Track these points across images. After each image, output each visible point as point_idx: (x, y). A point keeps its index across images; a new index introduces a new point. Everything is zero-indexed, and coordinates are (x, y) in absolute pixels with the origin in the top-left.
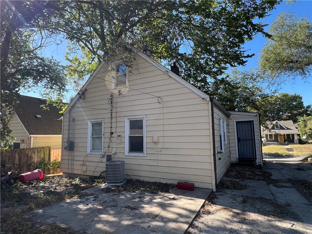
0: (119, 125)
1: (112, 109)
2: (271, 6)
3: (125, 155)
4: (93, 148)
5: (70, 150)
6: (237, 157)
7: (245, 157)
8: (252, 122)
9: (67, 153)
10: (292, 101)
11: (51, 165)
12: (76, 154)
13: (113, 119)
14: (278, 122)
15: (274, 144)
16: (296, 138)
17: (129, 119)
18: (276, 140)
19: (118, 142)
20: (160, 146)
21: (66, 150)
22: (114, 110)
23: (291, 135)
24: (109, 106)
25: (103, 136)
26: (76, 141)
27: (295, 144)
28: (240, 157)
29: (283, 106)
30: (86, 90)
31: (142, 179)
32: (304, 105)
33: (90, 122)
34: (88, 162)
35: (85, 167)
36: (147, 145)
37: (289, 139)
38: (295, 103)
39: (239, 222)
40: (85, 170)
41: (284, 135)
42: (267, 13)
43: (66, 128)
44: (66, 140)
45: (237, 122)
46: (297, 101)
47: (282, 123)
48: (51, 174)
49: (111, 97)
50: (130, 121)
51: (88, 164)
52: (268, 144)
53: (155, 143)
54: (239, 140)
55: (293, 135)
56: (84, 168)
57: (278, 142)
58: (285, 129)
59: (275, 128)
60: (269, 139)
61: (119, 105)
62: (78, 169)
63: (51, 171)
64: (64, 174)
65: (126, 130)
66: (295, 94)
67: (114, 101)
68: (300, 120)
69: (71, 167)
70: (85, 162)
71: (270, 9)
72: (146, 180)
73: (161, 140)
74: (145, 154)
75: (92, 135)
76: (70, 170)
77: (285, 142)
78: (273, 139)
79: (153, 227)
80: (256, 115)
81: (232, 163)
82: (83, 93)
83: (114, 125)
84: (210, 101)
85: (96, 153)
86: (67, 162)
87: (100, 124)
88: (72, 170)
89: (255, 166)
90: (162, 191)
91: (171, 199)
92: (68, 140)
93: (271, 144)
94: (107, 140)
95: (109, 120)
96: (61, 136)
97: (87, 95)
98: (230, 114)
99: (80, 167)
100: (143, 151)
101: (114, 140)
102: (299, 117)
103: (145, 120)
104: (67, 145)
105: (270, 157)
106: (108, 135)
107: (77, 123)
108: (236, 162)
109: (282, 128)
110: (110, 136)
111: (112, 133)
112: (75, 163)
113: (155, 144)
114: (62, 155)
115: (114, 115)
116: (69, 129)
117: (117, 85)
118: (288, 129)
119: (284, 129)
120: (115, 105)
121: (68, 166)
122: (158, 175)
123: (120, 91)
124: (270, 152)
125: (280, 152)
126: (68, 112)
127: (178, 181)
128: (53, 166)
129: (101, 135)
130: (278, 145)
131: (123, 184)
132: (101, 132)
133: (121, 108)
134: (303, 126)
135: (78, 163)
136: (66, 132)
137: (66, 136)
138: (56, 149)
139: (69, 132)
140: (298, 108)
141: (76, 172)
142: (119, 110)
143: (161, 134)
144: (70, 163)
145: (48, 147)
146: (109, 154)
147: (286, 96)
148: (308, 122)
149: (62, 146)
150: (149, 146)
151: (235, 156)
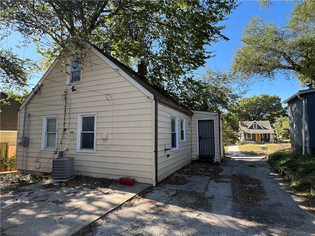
0: (72, 121)
1: (66, 105)
2: (228, 10)
3: (77, 151)
4: (48, 145)
5: (24, 146)
6: (198, 155)
7: (205, 155)
8: (212, 121)
9: (21, 149)
10: (272, 102)
11: (8, 162)
12: (31, 150)
13: (67, 115)
14: (256, 122)
15: (251, 143)
16: (271, 137)
17: (81, 116)
18: (254, 139)
19: (71, 138)
20: (108, 142)
21: (20, 146)
22: (68, 107)
23: (267, 134)
24: (63, 102)
25: (57, 132)
26: (31, 137)
27: (270, 143)
28: (201, 154)
29: (263, 106)
30: (42, 85)
31: (91, 175)
32: (282, 107)
33: (45, 118)
34: (42, 159)
35: (39, 163)
36: (97, 142)
37: (265, 139)
38: (275, 104)
39: (153, 214)
40: (38, 167)
41: (261, 134)
42: (225, 17)
43: (22, 123)
44: (21, 136)
45: (199, 121)
46: (276, 103)
47: (260, 123)
48: (8, 171)
49: (65, 93)
50: (83, 117)
51: (41, 160)
52: (246, 143)
53: (104, 139)
54: (200, 138)
55: (269, 134)
56: (38, 165)
57: (255, 141)
58: (262, 129)
59: (253, 128)
60: (247, 138)
61: (73, 101)
62: (32, 166)
63: (9, 168)
64: (19, 171)
65: (79, 126)
66: (275, 96)
67: (68, 96)
68: (277, 121)
69: (25, 164)
70: (38, 159)
71: (227, 13)
72: (95, 176)
73: (110, 137)
74: (95, 150)
75: (47, 131)
76: (24, 167)
77: (261, 141)
78: (251, 138)
79: (65, 219)
80: (216, 115)
81: (193, 160)
82: (39, 88)
83: (67, 121)
84: (154, 100)
85: (50, 150)
86: (21, 158)
87: (55, 120)
88: (26, 167)
89: (213, 163)
90: (101, 187)
91: (105, 193)
92: (23, 136)
93: (249, 143)
94: (60, 136)
95: (63, 117)
96: (16, 131)
97: (43, 90)
98: (193, 113)
99: (33, 164)
100: (93, 148)
101: (67, 136)
102: (276, 118)
103: (96, 117)
104: (21, 141)
105: (245, 155)
106: (61, 131)
107: (32, 119)
108: (196, 160)
109: (259, 128)
110: (63, 133)
111: (65, 130)
112: (29, 159)
113: (104, 141)
114: (17, 151)
115: (67, 111)
116: (24, 125)
117: (72, 81)
118: (265, 128)
119: (260, 128)
120: (69, 101)
121: (23, 163)
122: (106, 172)
123: (73, 87)
124: (246, 151)
125: (255, 151)
126: (24, 107)
127: (121, 177)
128: (10, 162)
129: (56, 132)
130: (255, 144)
131: (69, 180)
132: (56, 128)
133: (75, 105)
134: (279, 126)
135: (32, 159)
136: (21, 128)
137: (21, 132)
138: (12, 145)
139: (24, 127)
140: (277, 109)
141: (30, 169)
142: (72, 106)
143: (110, 131)
144: (24, 160)
145: (5, 143)
146: (62, 150)
147: (266, 97)
148: (283, 123)
149: (17, 142)
150: (99, 143)
151: (196, 153)
